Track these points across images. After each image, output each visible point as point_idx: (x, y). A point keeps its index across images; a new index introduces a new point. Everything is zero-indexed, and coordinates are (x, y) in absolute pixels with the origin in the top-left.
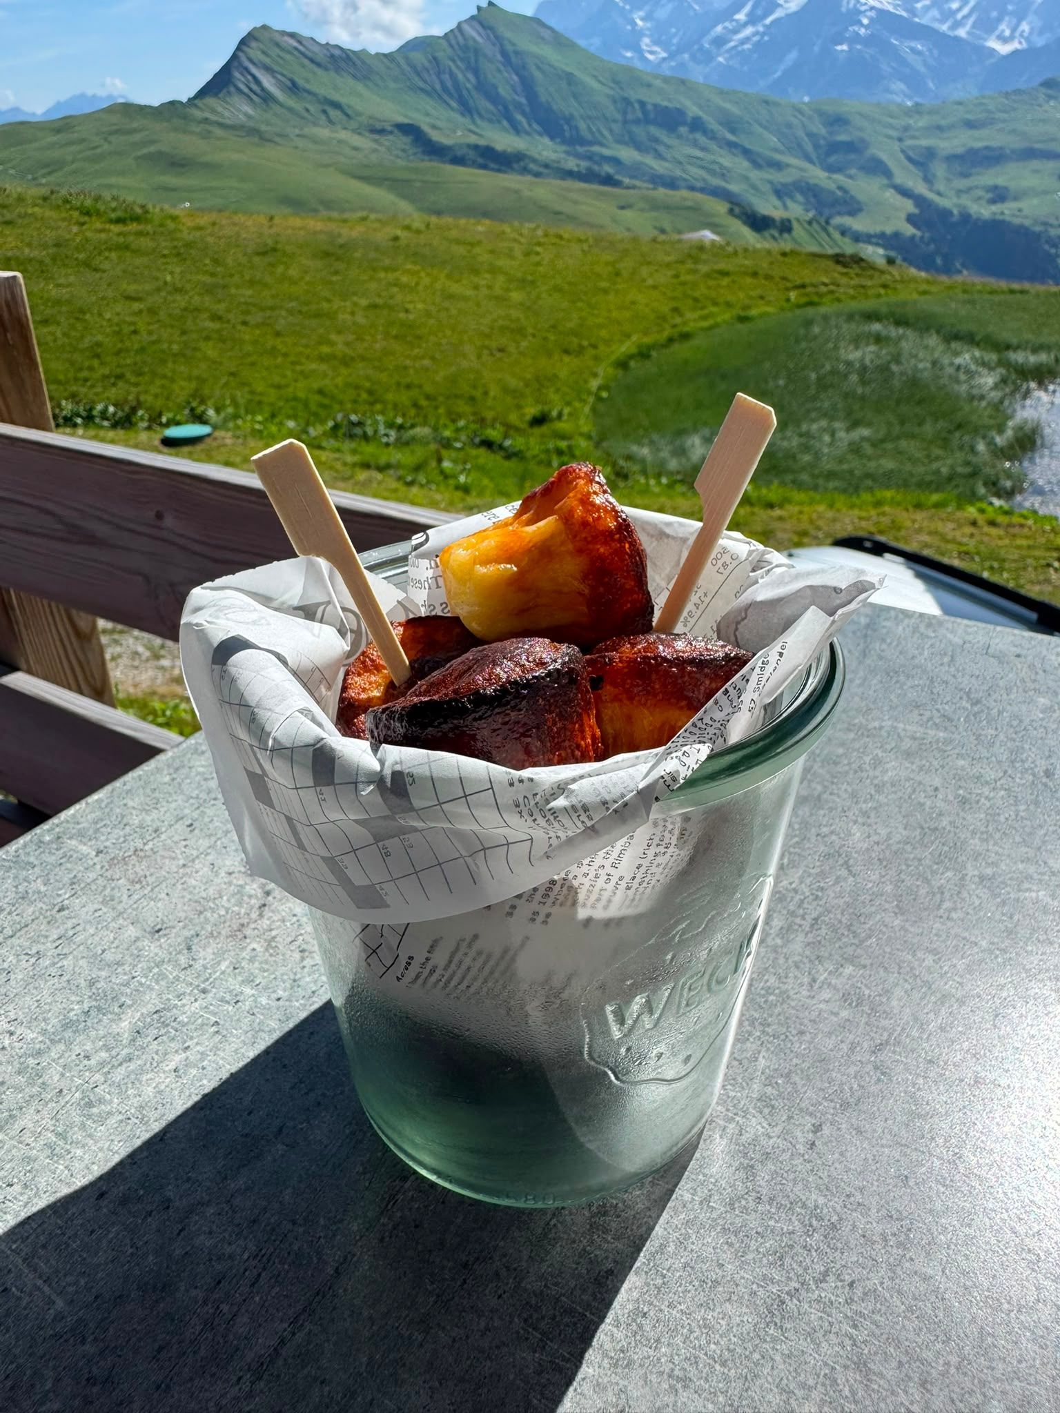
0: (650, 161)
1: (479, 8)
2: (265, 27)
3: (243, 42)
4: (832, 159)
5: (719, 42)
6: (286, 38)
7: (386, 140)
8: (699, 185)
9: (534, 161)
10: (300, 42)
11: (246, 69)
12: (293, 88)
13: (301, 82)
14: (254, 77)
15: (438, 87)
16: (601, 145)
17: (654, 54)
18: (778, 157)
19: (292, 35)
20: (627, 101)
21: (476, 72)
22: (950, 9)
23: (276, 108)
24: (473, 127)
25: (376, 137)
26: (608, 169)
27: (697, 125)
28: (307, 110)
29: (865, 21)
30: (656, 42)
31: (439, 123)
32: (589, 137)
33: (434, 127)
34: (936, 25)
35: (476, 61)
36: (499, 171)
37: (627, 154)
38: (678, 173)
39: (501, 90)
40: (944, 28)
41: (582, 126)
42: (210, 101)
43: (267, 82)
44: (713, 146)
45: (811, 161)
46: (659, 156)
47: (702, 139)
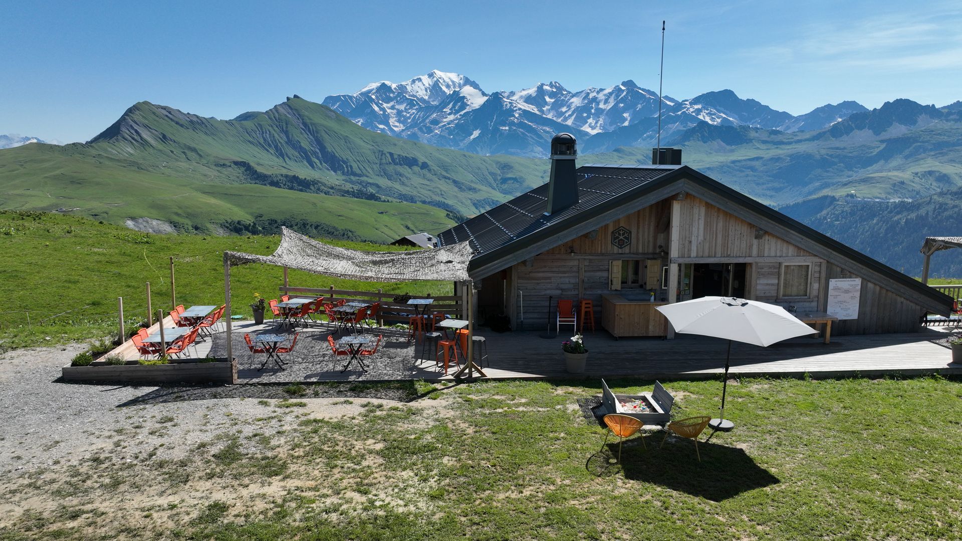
0: (397, 186)
1: (288, 99)
2: (146, 103)
3: (130, 111)
4: (505, 186)
5: (435, 122)
6: (160, 110)
7: (226, 171)
8: (427, 200)
9: (325, 185)
10: (170, 113)
11: (131, 126)
12: (164, 138)
13: (168, 135)
14: (136, 131)
15: (262, 141)
16: (367, 177)
17: (398, 127)
18: (473, 185)
19: (164, 108)
20: (382, 153)
21: (286, 133)
22: (561, 111)
23: (151, 150)
24: (284, 165)
25: (219, 169)
26: (371, 190)
27: (424, 166)
28: (172, 152)
29: (517, 115)
30: (399, 121)
31: (261, 162)
32: (358, 172)
33: (259, 164)
34: (554, 119)
35: (287, 127)
36: (301, 190)
37: (383, 182)
38: (415, 193)
39: (302, 144)
40: (559, 120)
41: (355, 166)
42: (104, 144)
43: (146, 135)
44: (435, 178)
45: (494, 189)
46: (403, 184)
47: (429, 175)
